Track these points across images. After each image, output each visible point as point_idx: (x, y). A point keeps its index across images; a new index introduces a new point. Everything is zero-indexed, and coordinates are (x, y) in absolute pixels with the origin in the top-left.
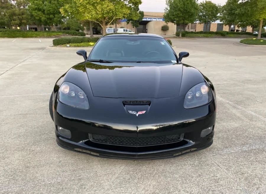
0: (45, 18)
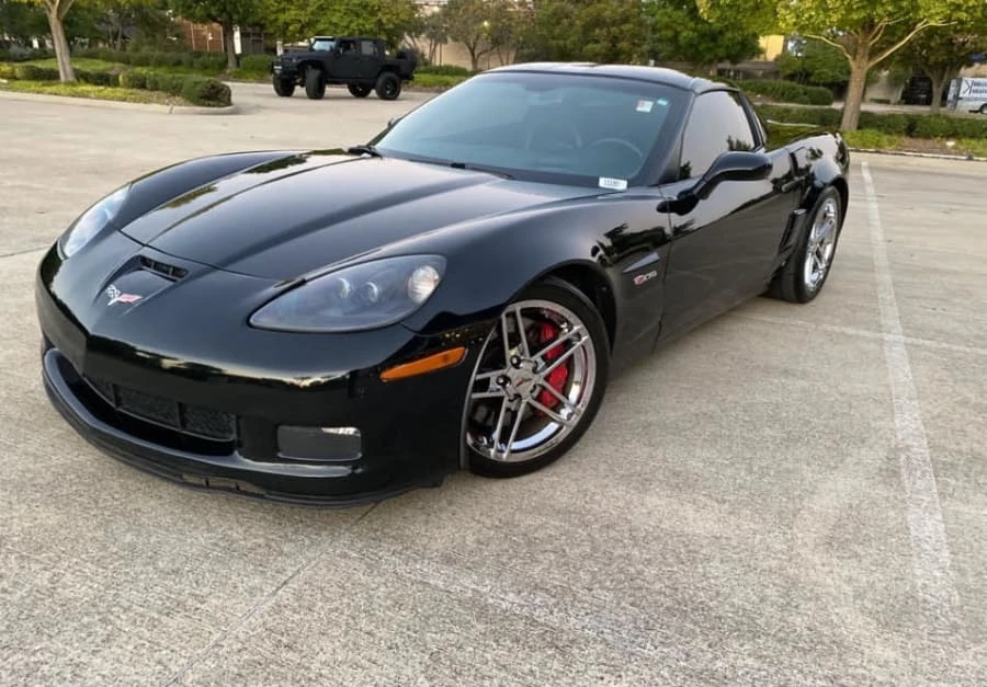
0: (691, 33)
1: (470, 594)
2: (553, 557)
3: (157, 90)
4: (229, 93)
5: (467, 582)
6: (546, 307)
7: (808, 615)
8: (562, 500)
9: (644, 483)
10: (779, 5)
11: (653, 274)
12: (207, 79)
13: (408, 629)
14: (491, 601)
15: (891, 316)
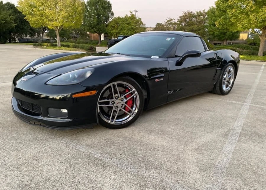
0: (218, 33)
1: (88, 153)
2: (116, 147)
3: (79, 48)
4: (96, 49)
5: (90, 151)
6: (125, 84)
7: (179, 166)
8: (127, 135)
9: (151, 132)
10: (237, 23)
11: (162, 79)
12: (90, 45)
13: (68, 159)
14: (93, 155)
15: (249, 99)
